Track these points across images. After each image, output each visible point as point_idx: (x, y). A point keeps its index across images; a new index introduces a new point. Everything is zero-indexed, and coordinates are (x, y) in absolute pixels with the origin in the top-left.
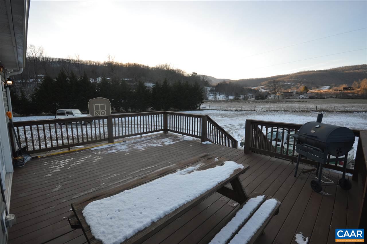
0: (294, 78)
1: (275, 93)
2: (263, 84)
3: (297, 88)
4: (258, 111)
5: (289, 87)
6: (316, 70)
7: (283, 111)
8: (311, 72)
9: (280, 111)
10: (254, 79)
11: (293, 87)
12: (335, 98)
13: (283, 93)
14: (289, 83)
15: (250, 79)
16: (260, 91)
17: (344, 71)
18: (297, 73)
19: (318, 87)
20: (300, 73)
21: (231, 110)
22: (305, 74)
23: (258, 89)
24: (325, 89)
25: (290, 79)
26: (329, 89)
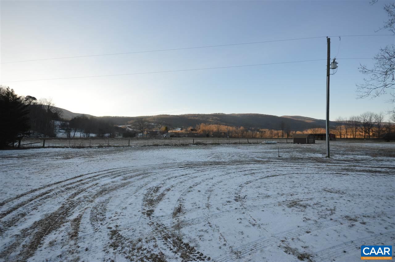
0: (156, 120)
1: (142, 132)
2: (129, 123)
3: (160, 128)
4: (133, 147)
5: (153, 127)
6: (171, 115)
7: (163, 145)
8: (168, 116)
9: (160, 145)
10: (120, 117)
11: (156, 128)
12: (187, 137)
13: (149, 132)
14: (152, 124)
15: (116, 117)
16: (127, 129)
17: (188, 117)
18: (158, 116)
19: (174, 129)
20: (161, 116)
21: (91, 147)
22: (164, 117)
23: (125, 127)
24: (179, 130)
25: (153, 120)
26: (181, 130)
